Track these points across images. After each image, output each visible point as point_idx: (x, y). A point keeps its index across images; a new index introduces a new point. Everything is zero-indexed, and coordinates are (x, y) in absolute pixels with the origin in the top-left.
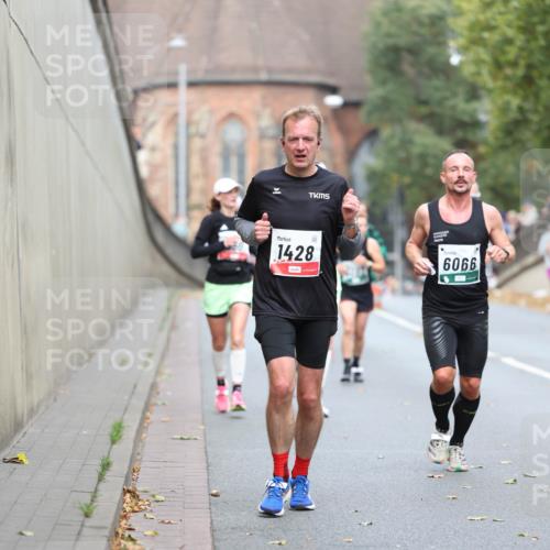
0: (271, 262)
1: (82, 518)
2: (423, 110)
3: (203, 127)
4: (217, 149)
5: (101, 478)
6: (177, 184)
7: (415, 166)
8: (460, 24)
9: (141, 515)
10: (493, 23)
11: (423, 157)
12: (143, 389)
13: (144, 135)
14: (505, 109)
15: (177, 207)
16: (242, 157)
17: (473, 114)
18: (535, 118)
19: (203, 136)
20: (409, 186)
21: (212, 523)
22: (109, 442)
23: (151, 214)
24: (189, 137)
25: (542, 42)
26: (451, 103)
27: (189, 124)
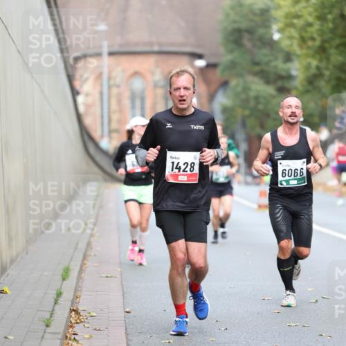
0: (167, 173)
1: (44, 327)
2: (257, 68)
3: (118, 81)
4: (127, 94)
5: (56, 302)
6: (102, 116)
7: (252, 103)
8: (278, 14)
9: (81, 325)
10: (300, 13)
11: (257, 98)
12: (82, 245)
13: (81, 86)
14: (308, 67)
15: (102, 131)
16: (143, 99)
17: (288, 70)
18: (327, 73)
19: (118, 86)
20: (249, 116)
21: (126, 330)
22: (61, 279)
23: (86, 136)
24: (110, 87)
25: (331, 25)
26: (273, 64)
27: (109, 78)
